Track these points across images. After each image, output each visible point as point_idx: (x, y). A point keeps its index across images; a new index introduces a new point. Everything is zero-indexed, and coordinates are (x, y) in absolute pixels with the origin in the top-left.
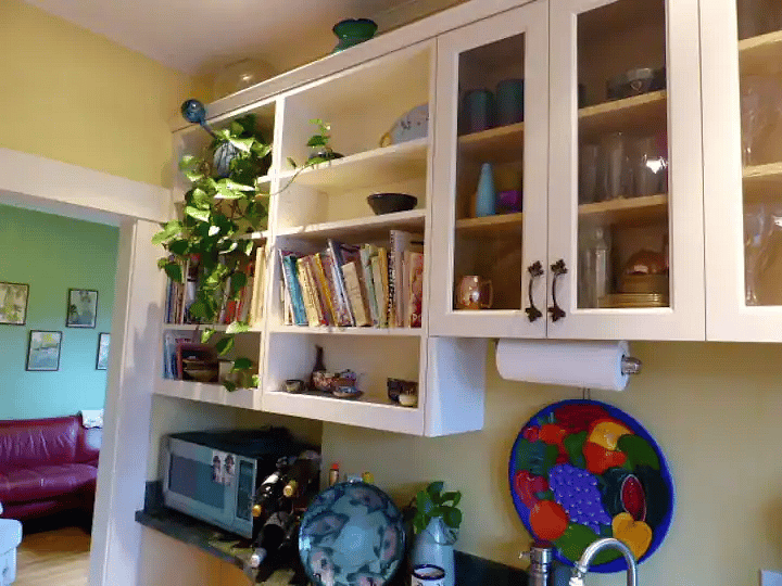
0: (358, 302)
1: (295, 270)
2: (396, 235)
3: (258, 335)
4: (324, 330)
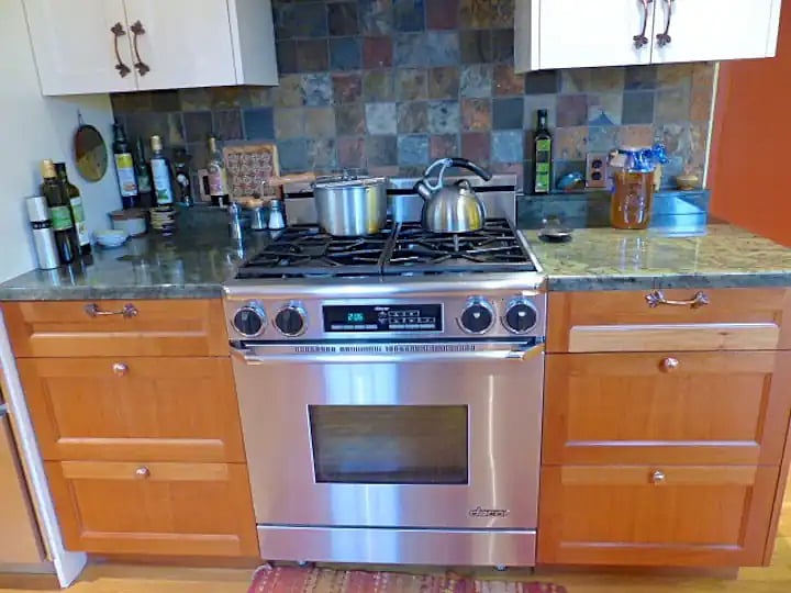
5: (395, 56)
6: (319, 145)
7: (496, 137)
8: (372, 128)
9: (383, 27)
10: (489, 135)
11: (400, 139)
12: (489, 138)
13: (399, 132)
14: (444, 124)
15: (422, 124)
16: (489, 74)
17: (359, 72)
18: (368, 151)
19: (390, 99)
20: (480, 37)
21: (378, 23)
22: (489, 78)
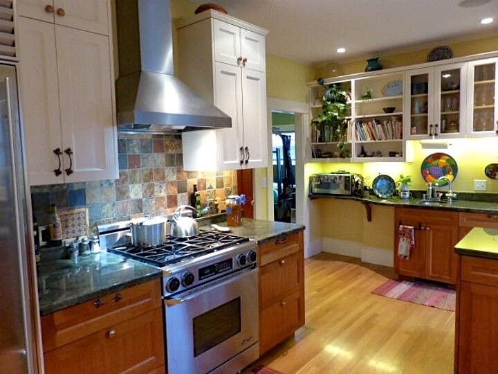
0: (383, 134)
1: (361, 126)
2: (393, 118)
3: (351, 144)
4: (373, 141)
5: (142, 164)
6: (108, 206)
7: (179, 196)
8: (132, 196)
9: (137, 152)
10: (176, 195)
11: (144, 200)
12: (176, 197)
13: (144, 197)
14: (160, 192)
15: (152, 193)
16: (175, 170)
17: (127, 170)
18: (130, 207)
19: (140, 182)
20: (172, 156)
21: (135, 149)
22: (176, 173)
